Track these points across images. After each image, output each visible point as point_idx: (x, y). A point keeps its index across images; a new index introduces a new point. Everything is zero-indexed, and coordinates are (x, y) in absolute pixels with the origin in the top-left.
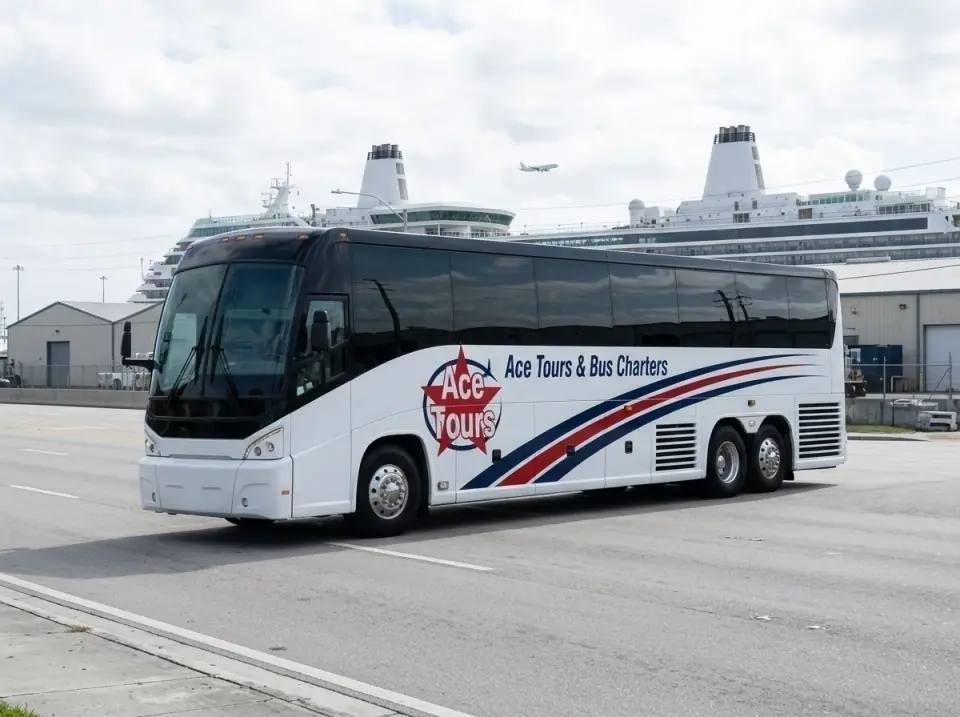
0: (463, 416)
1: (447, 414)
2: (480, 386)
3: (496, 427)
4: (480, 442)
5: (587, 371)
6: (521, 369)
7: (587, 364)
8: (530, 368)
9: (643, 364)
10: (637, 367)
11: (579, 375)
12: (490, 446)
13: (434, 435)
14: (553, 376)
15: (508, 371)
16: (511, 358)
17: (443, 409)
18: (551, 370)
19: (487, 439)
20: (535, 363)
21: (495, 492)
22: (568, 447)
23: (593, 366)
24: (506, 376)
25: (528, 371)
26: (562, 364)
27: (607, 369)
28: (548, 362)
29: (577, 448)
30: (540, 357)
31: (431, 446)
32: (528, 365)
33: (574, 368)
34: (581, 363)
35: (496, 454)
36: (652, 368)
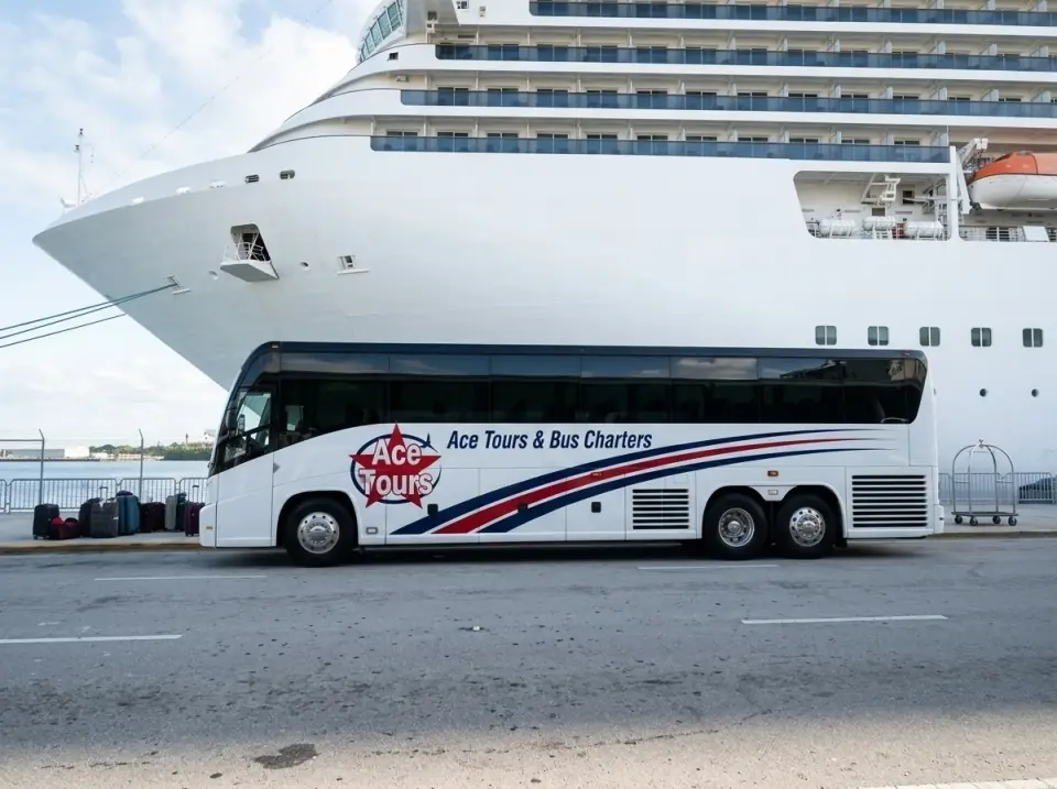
0: (395, 478)
1: (377, 475)
2: (418, 454)
3: (434, 486)
4: (415, 498)
5: (546, 444)
6: (466, 441)
7: (547, 438)
8: (476, 441)
9: (618, 438)
10: (611, 441)
11: (536, 447)
12: (425, 502)
13: (363, 492)
14: (504, 447)
15: (451, 442)
16: (456, 432)
17: (374, 472)
18: (508, 443)
19: (422, 495)
20: (483, 436)
21: (429, 537)
22: (520, 504)
23: (554, 439)
24: (449, 447)
25: (474, 443)
26: (517, 437)
27: (571, 442)
28: (499, 436)
29: (530, 506)
30: (490, 432)
31: (358, 500)
32: (474, 439)
33: (530, 441)
34: (539, 437)
35: (432, 508)
36: (630, 441)
